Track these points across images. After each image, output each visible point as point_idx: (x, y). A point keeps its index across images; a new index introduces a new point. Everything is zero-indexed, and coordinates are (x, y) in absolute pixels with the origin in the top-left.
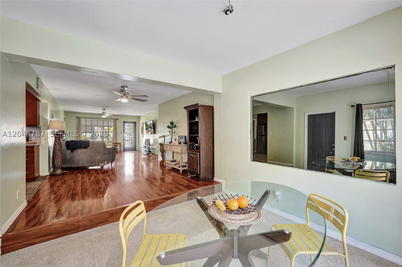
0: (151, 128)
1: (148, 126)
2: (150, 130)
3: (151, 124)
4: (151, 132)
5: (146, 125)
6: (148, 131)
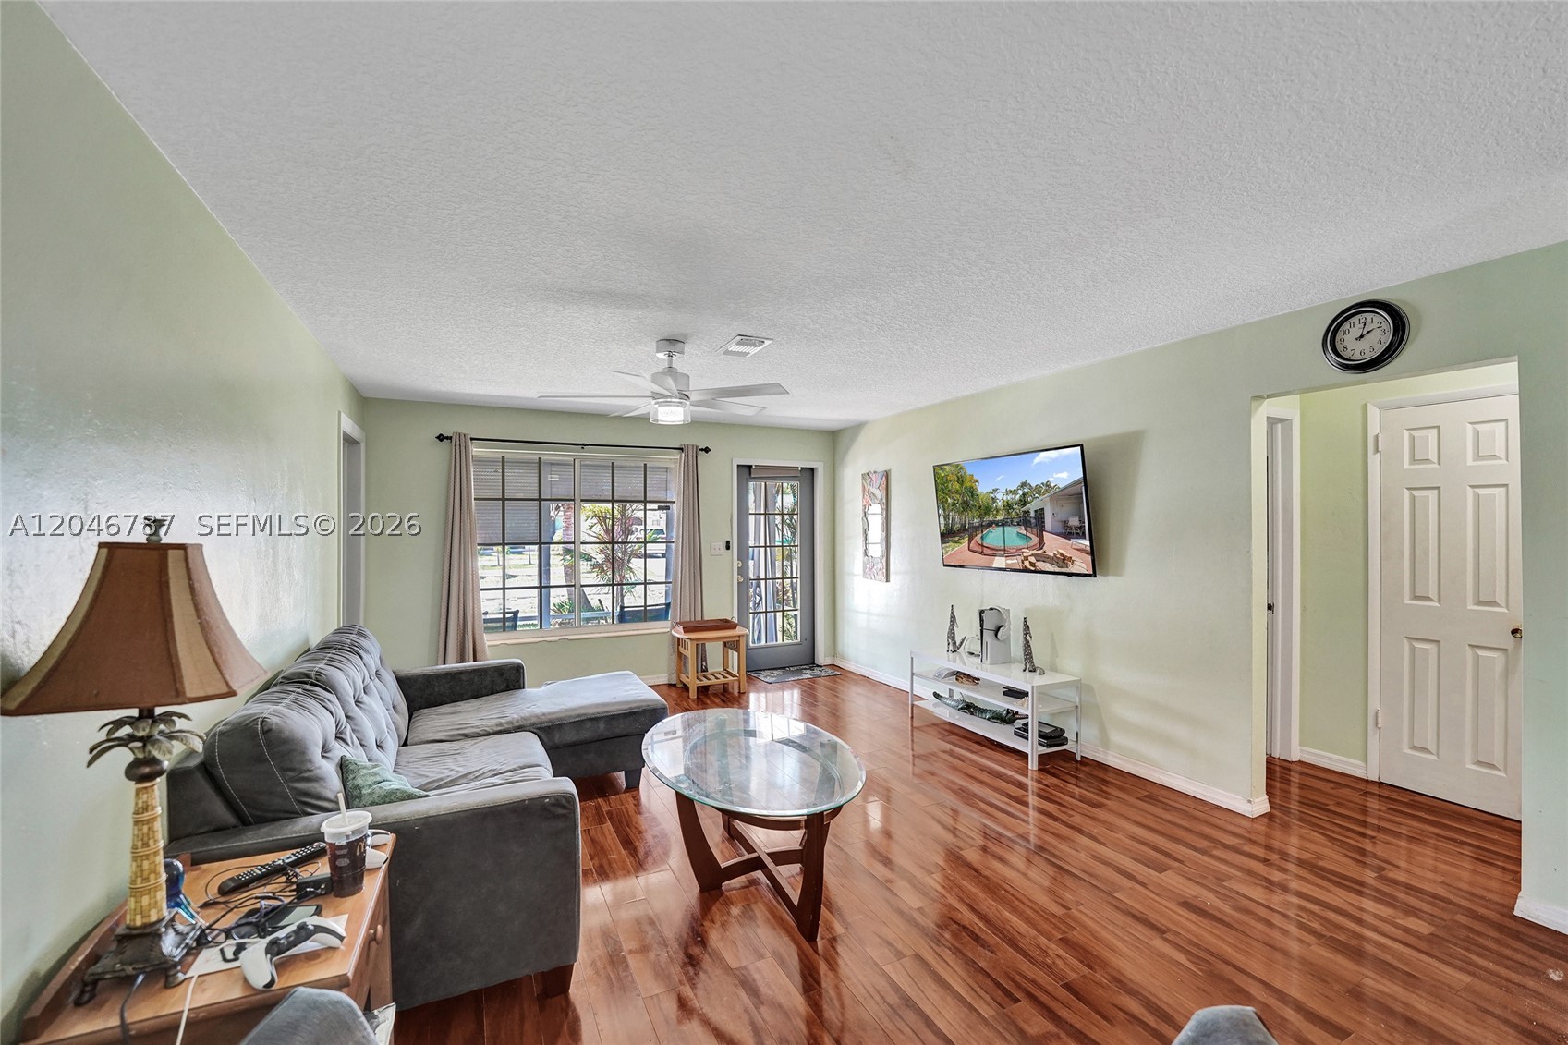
0: (1031, 522)
1: (987, 510)
4: (1033, 559)
5: (966, 503)
6: (986, 550)
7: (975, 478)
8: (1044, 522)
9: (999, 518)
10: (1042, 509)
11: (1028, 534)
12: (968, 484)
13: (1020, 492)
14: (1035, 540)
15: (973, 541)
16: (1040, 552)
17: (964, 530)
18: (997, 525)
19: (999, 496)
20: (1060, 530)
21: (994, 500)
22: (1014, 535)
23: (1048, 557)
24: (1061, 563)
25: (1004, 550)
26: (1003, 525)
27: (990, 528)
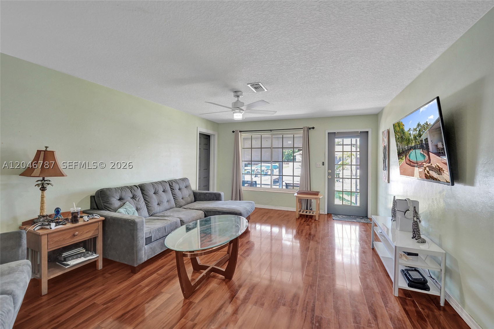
0: (424, 146)
1: (409, 141)
2: (420, 159)
3: (421, 128)
4: (427, 169)
5: (402, 137)
6: (412, 164)
7: (403, 123)
8: (428, 146)
9: (413, 145)
10: (427, 139)
11: (424, 154)
12: (401, 127)
13: (418, 129)
14: (427, 157)
15: (407, 158)
16: (430, 164)
17: (403, 152)
18: (413, 149)
19: (411, 132)
20: (435, 151)
21: (410, 134)
22: (419, 154)
23: (433, 168)
24: (438, 171)
25: (417, 163)
26: (415, 149)
27: (411, 151)
